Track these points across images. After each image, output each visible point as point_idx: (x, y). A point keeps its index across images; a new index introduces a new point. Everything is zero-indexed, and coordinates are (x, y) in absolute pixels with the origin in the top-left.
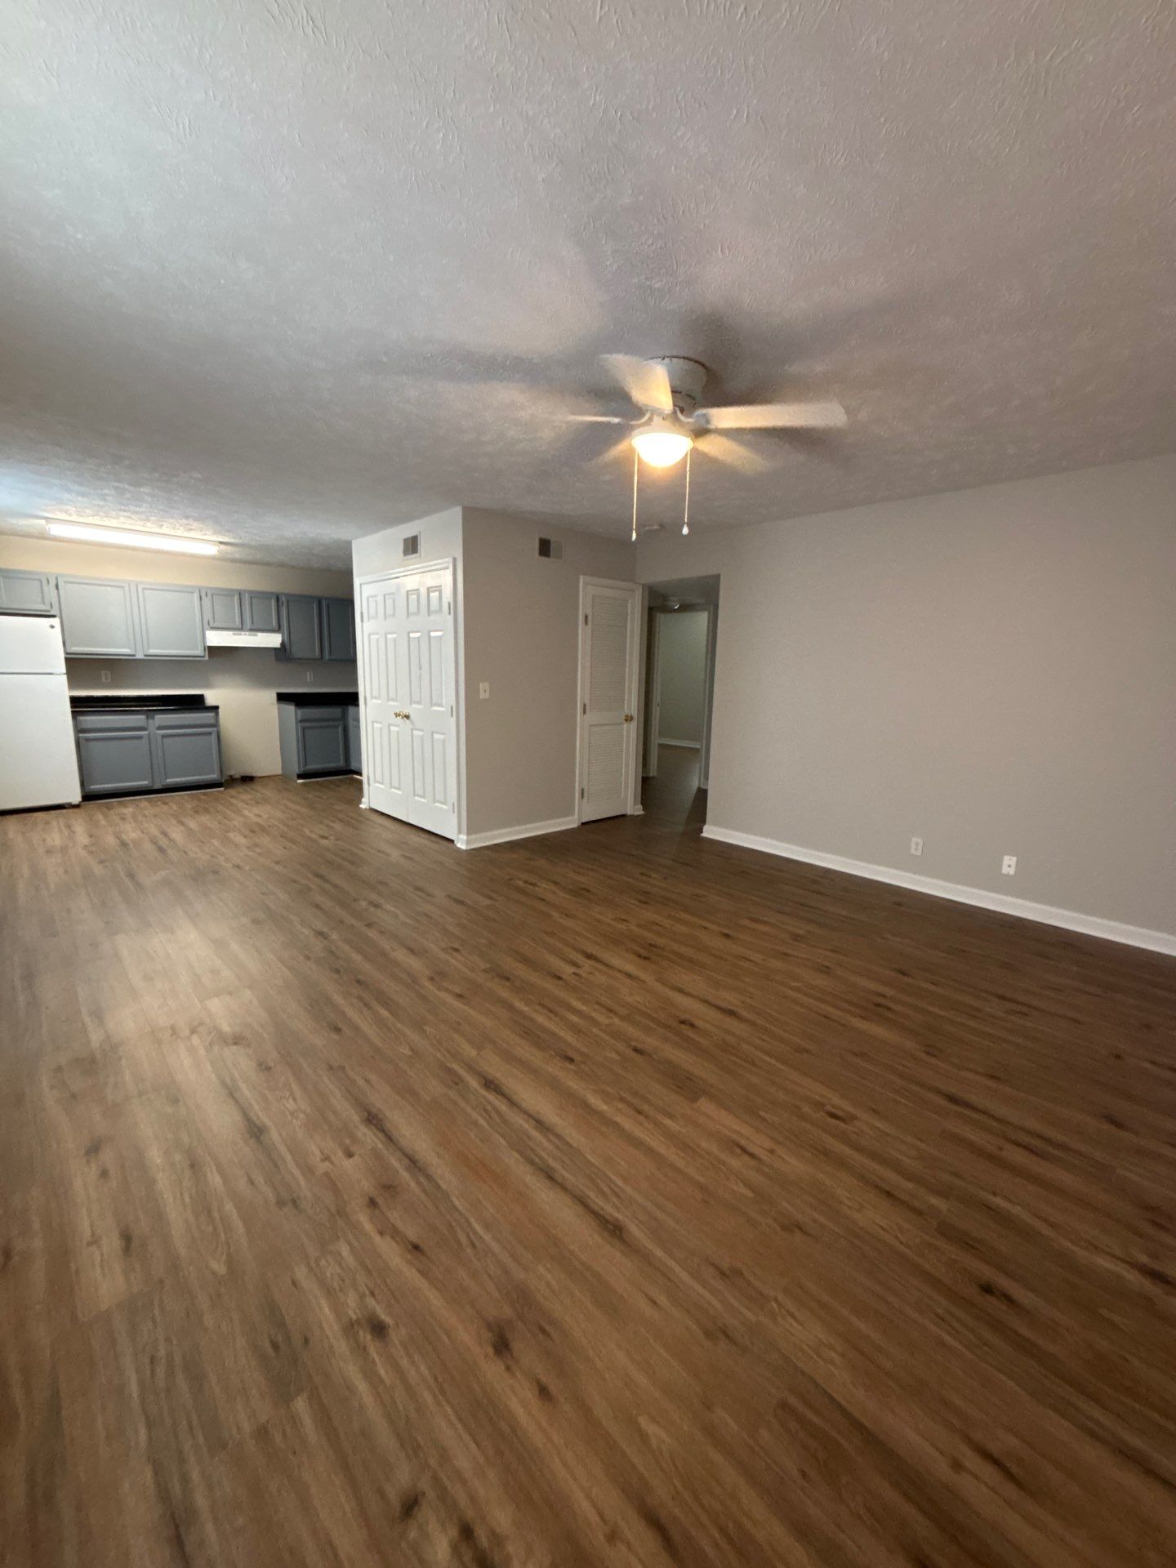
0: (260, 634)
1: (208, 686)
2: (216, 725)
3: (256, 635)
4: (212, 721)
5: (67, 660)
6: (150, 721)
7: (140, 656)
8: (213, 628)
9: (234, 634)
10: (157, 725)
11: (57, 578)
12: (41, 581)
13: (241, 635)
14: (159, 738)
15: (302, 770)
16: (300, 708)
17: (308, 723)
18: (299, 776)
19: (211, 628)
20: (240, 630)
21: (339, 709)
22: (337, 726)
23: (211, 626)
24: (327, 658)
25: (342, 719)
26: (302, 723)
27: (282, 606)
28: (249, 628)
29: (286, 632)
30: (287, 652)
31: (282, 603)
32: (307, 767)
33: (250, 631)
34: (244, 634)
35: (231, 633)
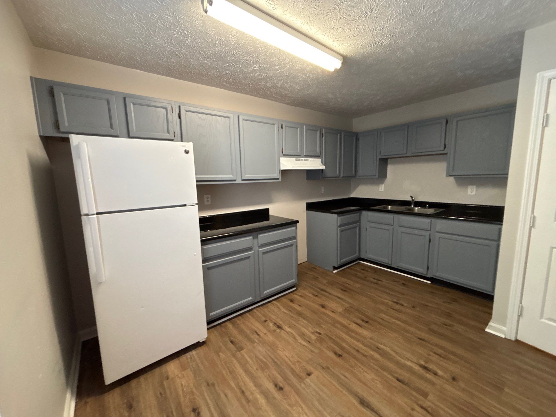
0: (310, 159)
1: (270, 202)
2: (295, 238)
3: (307, 160)
4: (293, 235)
5: (198, 186)
6: (255, 241)
7: (239, 181)
8: (285, 155)
9: (296, 160)
10: (260, 244)
11: (180, 107)
12: (166, 109)
13: (299, 160)
14: (261, 255)
15: (339, 264)
16: (340, 216)
17: (344, 227)
18: (335, 268)
19: (284, 155)
20: (300, 156)
21: (358, 214)
22: (357, 227)
23: (284, 153)
24: (342, 176)
25: (359, 221)
26: (340, 228)
27: (323, 136)
28: (305, 155)
29: (323, 157)
30: (323, 173)
31: (323, 134)
32: (342, 261)
33: (305, 157)
34: (301, 159)
35: (294, 159)
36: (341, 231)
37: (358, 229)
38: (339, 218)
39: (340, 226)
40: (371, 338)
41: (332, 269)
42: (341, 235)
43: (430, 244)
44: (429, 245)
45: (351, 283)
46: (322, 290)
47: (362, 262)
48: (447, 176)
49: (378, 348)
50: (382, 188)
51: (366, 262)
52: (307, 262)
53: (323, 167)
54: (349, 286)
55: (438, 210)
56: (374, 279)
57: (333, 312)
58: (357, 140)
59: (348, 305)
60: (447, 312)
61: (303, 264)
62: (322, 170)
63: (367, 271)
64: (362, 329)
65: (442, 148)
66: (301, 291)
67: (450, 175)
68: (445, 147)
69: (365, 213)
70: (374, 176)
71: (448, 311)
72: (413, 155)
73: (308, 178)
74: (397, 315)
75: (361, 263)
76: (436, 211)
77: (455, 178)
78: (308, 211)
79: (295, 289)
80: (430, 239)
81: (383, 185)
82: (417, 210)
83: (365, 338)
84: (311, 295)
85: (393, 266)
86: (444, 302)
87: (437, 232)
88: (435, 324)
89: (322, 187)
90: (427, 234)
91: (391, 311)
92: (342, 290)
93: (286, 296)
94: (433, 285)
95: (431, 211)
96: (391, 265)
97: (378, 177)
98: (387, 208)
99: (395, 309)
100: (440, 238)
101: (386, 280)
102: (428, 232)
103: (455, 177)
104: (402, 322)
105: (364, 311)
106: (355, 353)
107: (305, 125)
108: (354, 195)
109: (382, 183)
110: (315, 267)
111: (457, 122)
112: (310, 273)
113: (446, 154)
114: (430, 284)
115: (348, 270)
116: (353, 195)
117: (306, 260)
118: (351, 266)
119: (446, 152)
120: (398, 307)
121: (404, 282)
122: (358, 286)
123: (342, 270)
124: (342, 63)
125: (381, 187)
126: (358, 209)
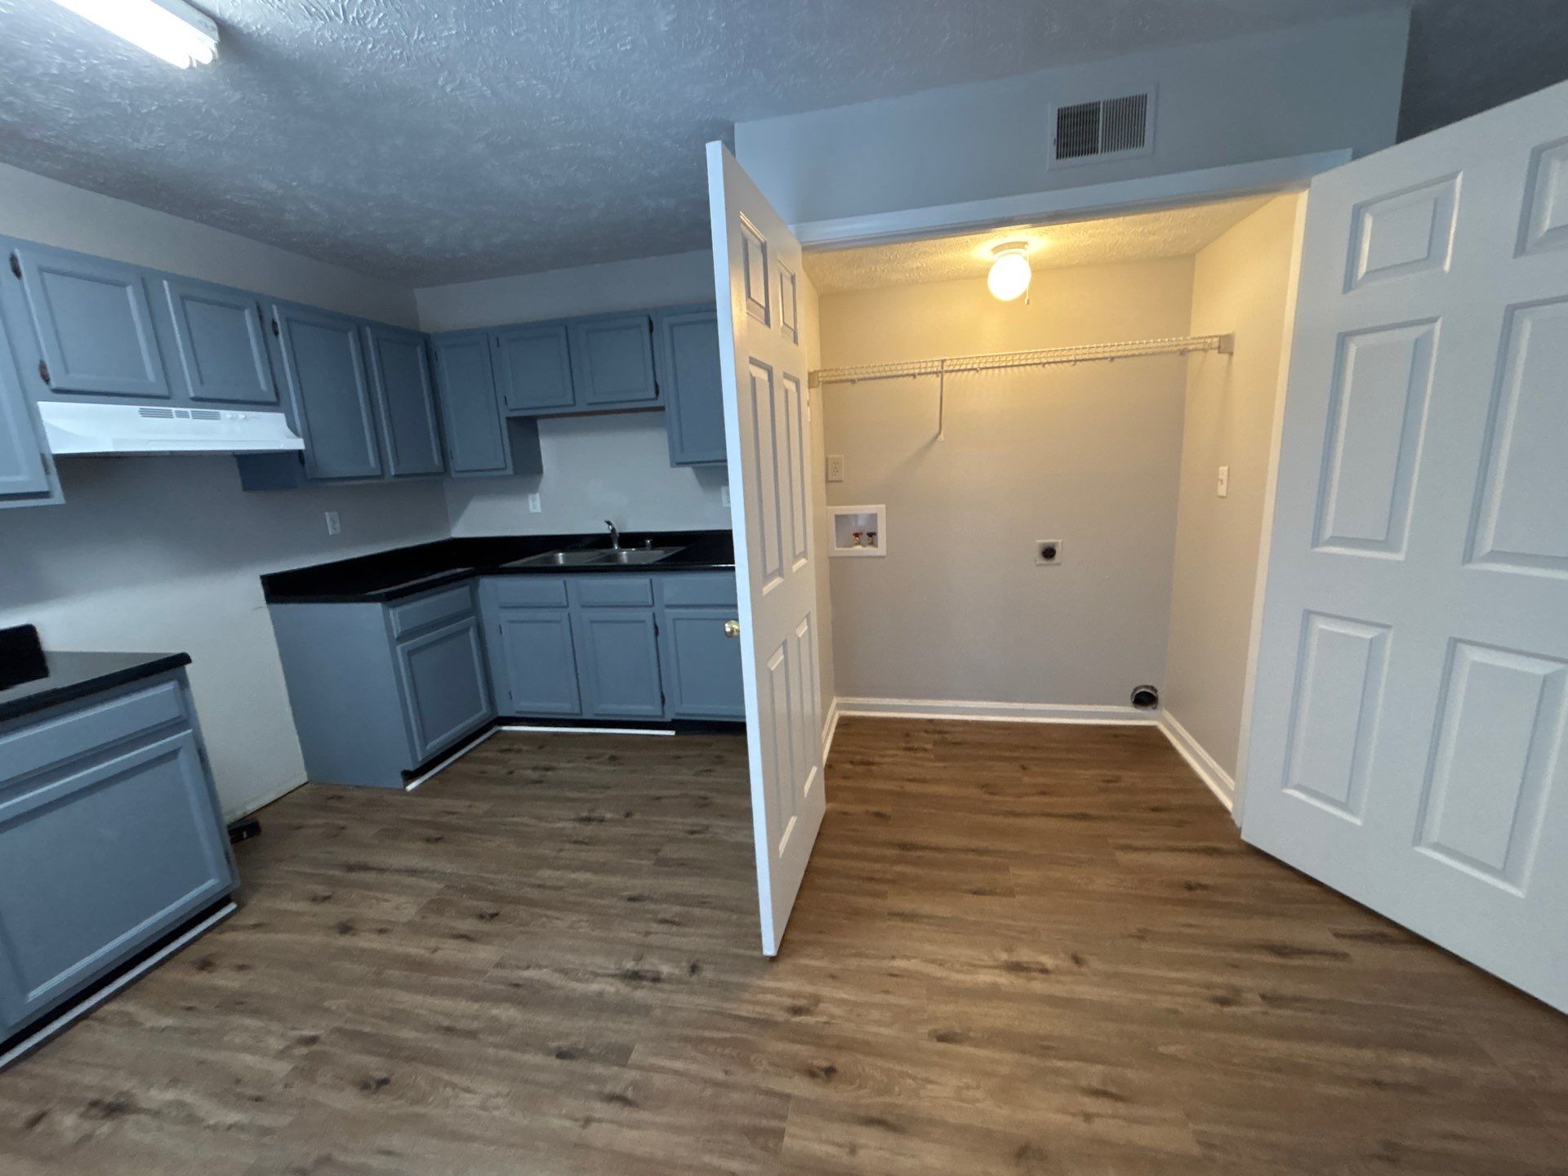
0: (226, 414)
2: (185, 720)
3: (216, 417)
4: (173, 712)
8: (63, 393)
9: (144, 414)
13: (169, 415)
15: (420, 759)
16: (394, 607)
17: (415, 640)
18: (409, 776)
19: (57, 391)
20: (167, 398)
21: (466, 589)
22: (467, 630)
23: (54, 384)
24: (393, 474)
25: (474, 609)
26: (405, 644)
27: (276, 333)
28: (192, 395)
29: (295, 406)
30: (306, 465)
31: (274, 324)
32: (428, 747)
33: (193, 402)
34: (177, 412)
35: (133, 410)
36: (410, 654)
37: (472, 634)
38: (394, 614)
39: (401, 639)
40: (499, 965)
41: (400, 780)
42: (410, 667)
43: (658, 638)
44: (657, 640)
45: (460, 805)
46: (351, 868)
47: (505, 728)
48: (672, 466)
49: (517, 985)
50: (535, 503)
51: (516, 725)
52: (308, 786)
53: (298, 444)
54: (453, 820)
55: (673, 550)
56: (535, 769)
57: (382, 931)
58: (430, 358)
59: (437, 886)
60: (700, 797)
61: (291, 795)
62: (300, 452)
63: (519, 751)
64: (474, 946)
65: (653, 395)
66: (261, 905)
67: (679, 461)
68: (657, 393)
69: (489, 586)
70: (502, 469)
71: (702, 793)
72: (591, 409)
73: (249, 485)
74: (583, 855)
75: (505, 731)
76: (666, 552)
77: (694, 468)
78: (276, 606)
79: (232, 906)
80: (656, 628)
81: (538, 495)
82: (625, 556)
83: (481, 972)
84: (302, 906)
85: (587, 716)
86: (697, 774)
87: (668, 606)
88: (672, 840)
89: (327, 514)
90: (646, 615)
91: (570, 852)
92: (428, 840)
93: (182, 955)
94: (680, 738)
95: (658, 554)
96: (581, 714)
97: (512, 473)
98: (555, 560)
99: (580, 839)
100: (674, 620)
101: (569, 762)
102: (649, 609)
103: (697, 465)
104: (596, 872)
105: (491, 884)
106: (438, 1043)
107: (167, 279)
108: (462, 529)
109: (534, 489)
110: (342, 793)
111: (672, 327)
112: (312, 822)
113: (662, 409)
114: (674, 736)
115: (459, 765)
116: (460, 531)
117: (303, 777)
118: (470, 751)
119: (662, 405)
120: (588, 830)
121: (612, 752)
122: (482, 807)
123: (440, 772)
124: (220, 46)
125: (533, 501)
126: (465, 572)
